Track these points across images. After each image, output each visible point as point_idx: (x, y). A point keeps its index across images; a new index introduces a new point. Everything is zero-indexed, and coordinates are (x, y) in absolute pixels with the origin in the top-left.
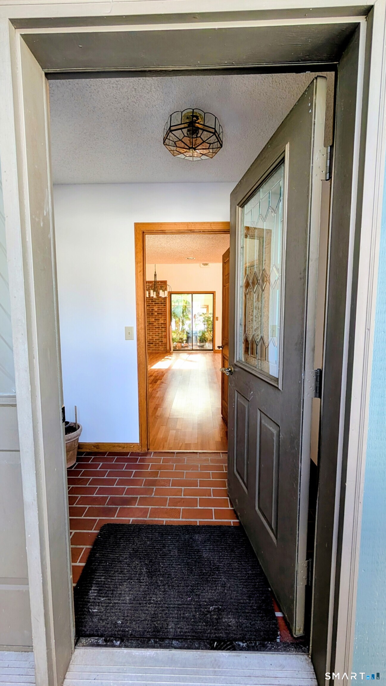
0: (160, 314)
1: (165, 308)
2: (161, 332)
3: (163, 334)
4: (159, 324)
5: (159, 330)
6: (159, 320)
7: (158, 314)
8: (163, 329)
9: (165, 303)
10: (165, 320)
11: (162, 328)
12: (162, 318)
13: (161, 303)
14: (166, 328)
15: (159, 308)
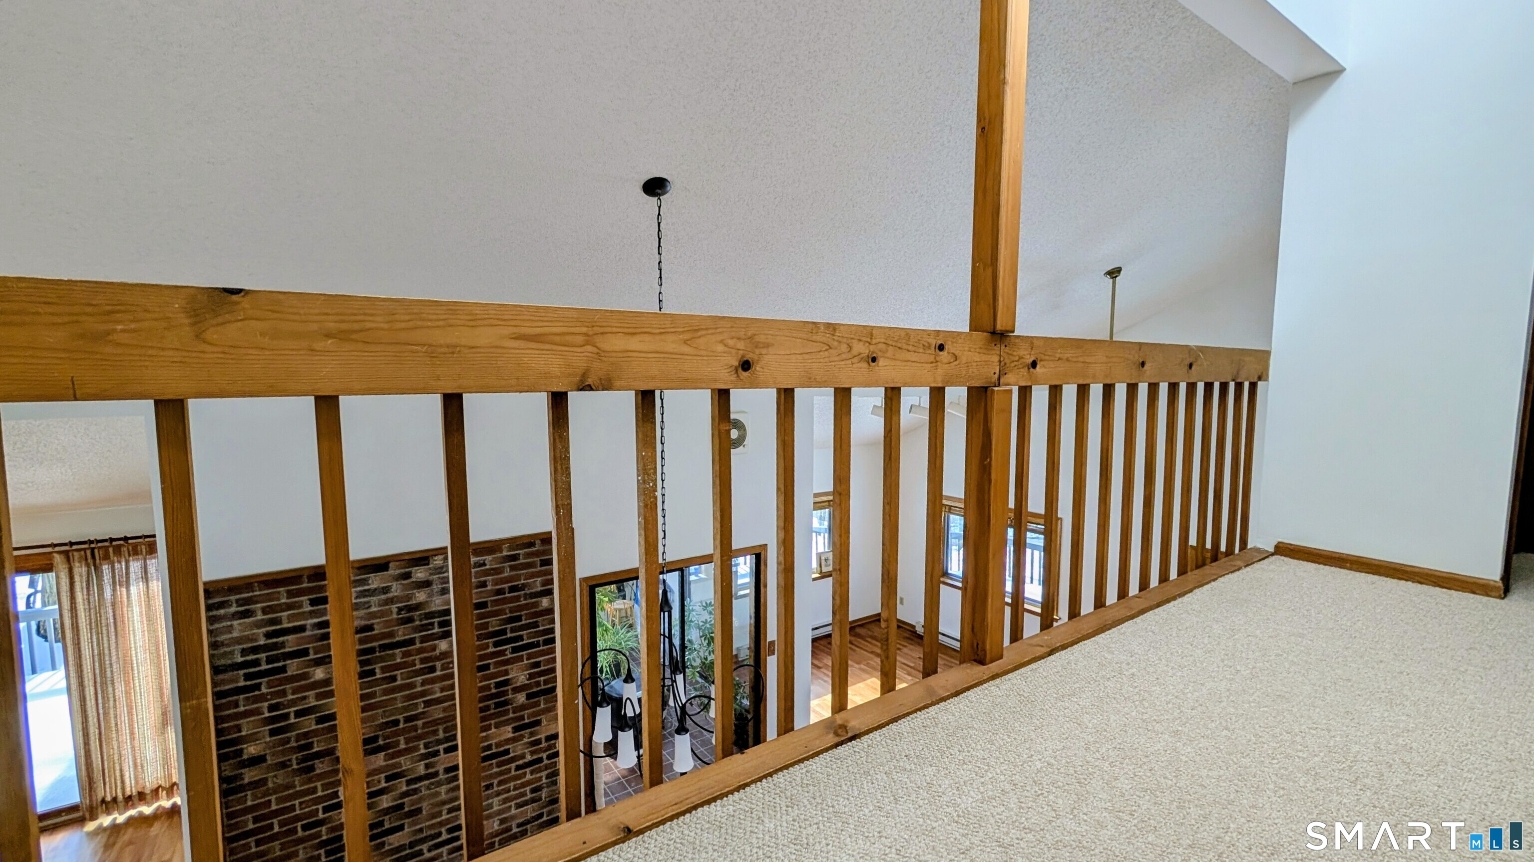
0: (545, 692)
6: (537, 723)
12: (551, 709)
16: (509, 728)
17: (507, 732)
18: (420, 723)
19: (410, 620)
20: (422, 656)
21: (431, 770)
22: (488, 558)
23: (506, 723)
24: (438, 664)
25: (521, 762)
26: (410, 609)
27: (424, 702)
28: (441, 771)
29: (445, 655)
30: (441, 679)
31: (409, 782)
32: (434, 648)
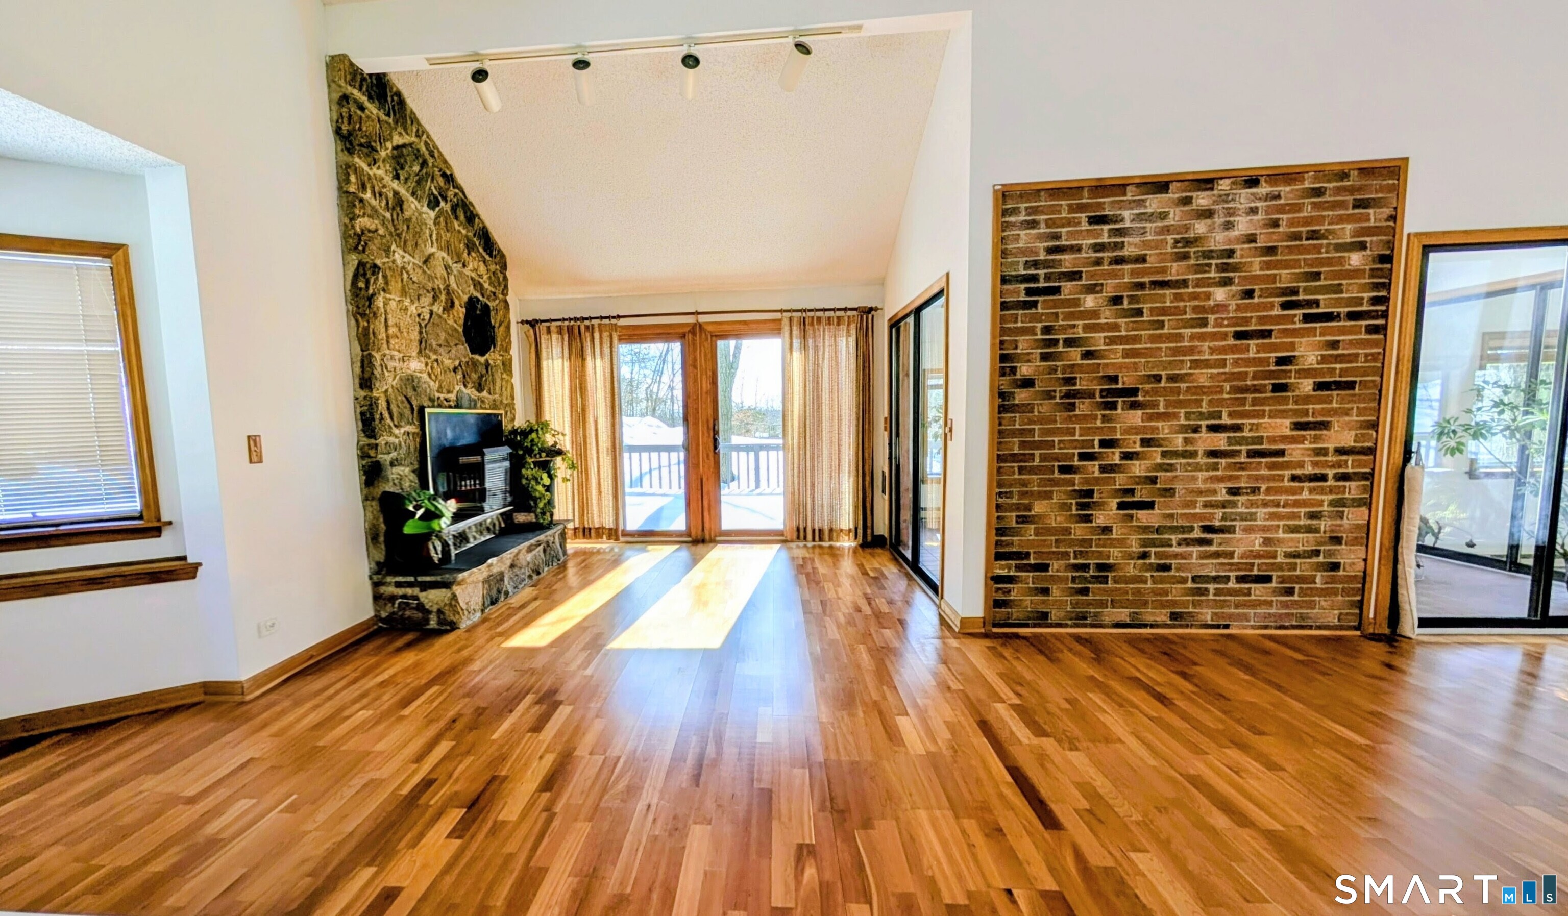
0: (1339, 386)
1: (1375, 344)
2: (1332, 503)
3: (1354, 517)
4: (1323, 452)
5: (1322, 491)
6: (1325, 425)
7: (1320, 386)
8: (1353, 489)
9: (1385, 315)
10: (1375, 426)
11: (1345, 477)
12: (1347, 412)
13: (1352, 316)
14: (1369, 476)
15: (1334, 345)
16: (1287, 422)
17: (1284, 426)
18: (1183, 386)
19: (1185, 256)
20: (1196, 303)
21: (1188, 448)
22: (1284, 189)
23: (1282, 414)
24: (1212, 318)
25: (1298, 472)
26: (1188, 242)
27: (1191, 361)
28: (1200, 453)
29: (1220, 308)
30: (1214, 336)
31: (1164, 454)
32: (1208, 296)
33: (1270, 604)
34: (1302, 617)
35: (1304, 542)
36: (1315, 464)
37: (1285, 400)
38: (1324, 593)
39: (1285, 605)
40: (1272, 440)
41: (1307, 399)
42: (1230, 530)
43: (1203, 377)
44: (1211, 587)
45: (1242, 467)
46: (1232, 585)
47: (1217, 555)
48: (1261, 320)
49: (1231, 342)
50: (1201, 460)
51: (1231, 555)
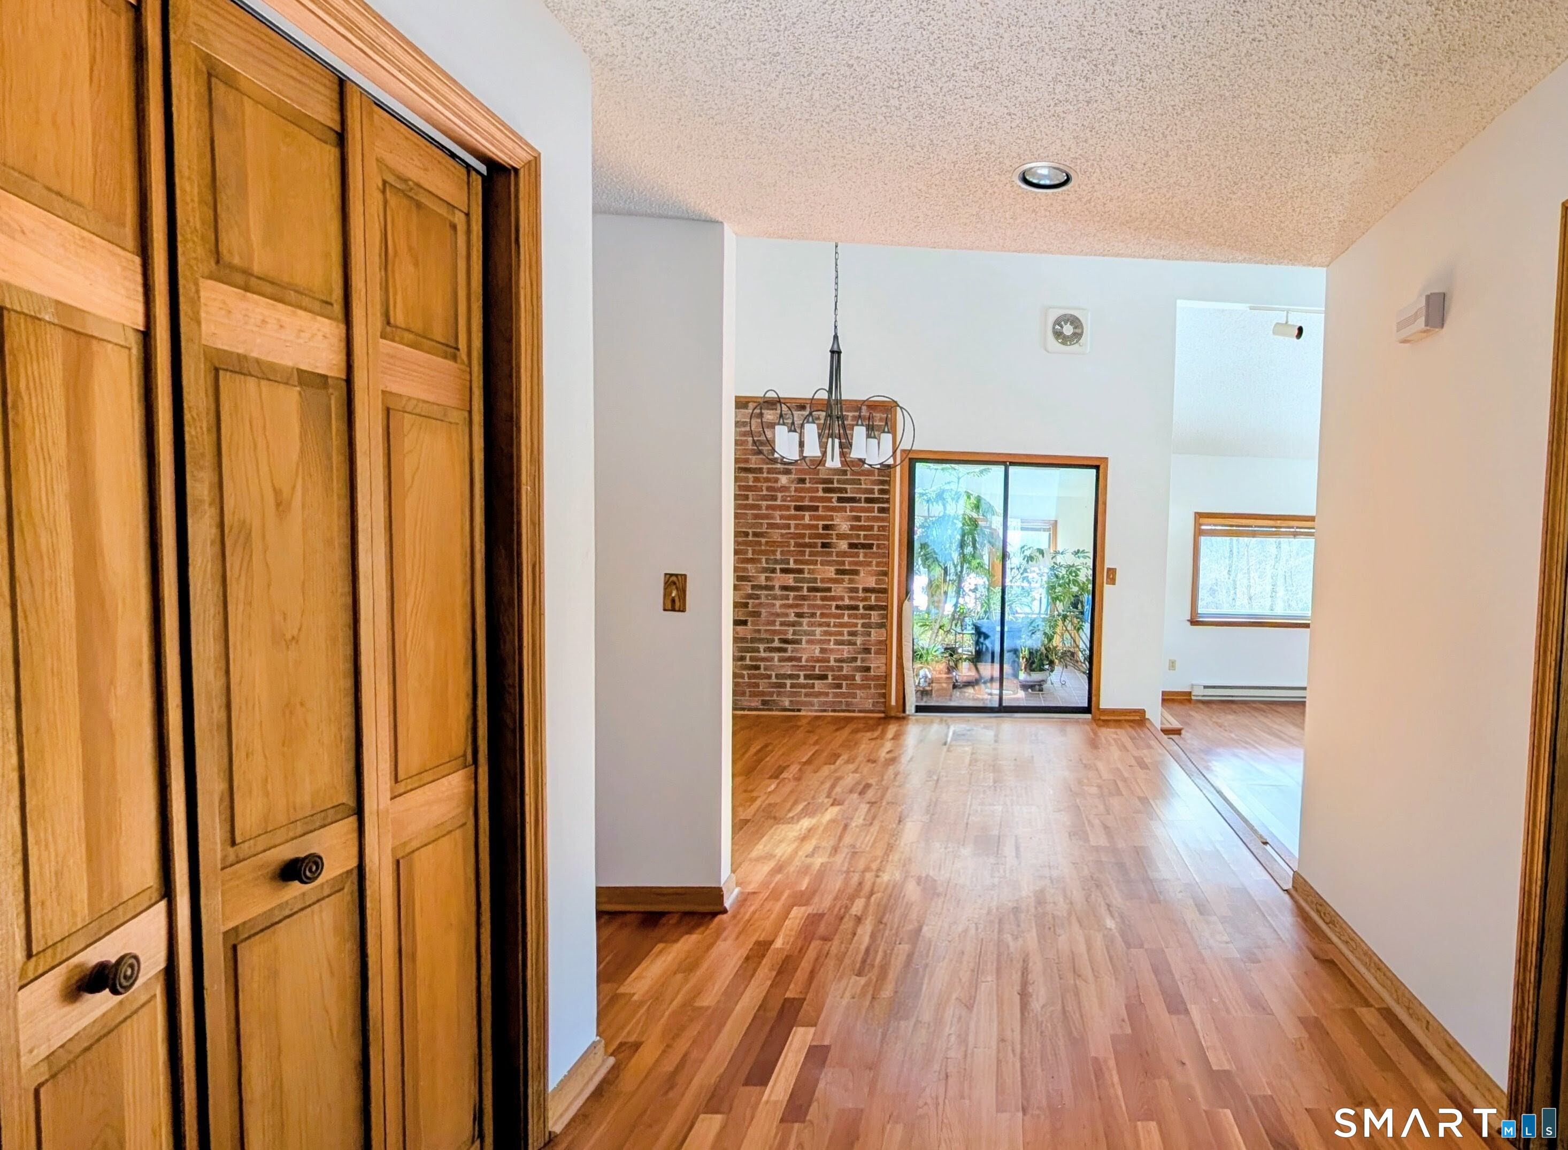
0: (864, 546)
1: (883, 520)
2: (863, 625)
3: (875, 635)
4: (855, 590)
5: (856, 617)
6: (856, 572)
7: (852, 546)
8: (875, 616)
9: (887, 501)
10: (885, 574)
11: (871, 608)
12: (869, 564)
13: (868, 500)
14: (885, 608)
15: (858, 519)
16: (832, 569)
17: (830, 572)
18: (763, 540)
20: (770, 484)
21: (768, 583)
23: (829, 563)
24: (779, 495)
25: (840, 603)
27: (768, 524)
28: (777, 587)
29: (784, 489)
30: (780, 508)
31: (753, 587)
32: (776, 480)
33: (827, 694)
34: (848, 704)
35: (846, 651)
36: (851, 598)
37: (830, 554)
38: (862, 687)
39: (836, 695)
40: (823, 581)
41: (844, 554)
42: (798, 642)
43: (776, 535)
44: (788, 682)
45: (804, 598)
46: (802, 680)
47: (790, 659)
48: (812, 499)
49: (793, 512)
50: (778, 592)
51: (800, 659)
